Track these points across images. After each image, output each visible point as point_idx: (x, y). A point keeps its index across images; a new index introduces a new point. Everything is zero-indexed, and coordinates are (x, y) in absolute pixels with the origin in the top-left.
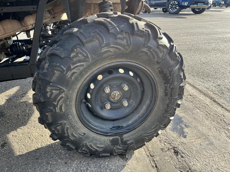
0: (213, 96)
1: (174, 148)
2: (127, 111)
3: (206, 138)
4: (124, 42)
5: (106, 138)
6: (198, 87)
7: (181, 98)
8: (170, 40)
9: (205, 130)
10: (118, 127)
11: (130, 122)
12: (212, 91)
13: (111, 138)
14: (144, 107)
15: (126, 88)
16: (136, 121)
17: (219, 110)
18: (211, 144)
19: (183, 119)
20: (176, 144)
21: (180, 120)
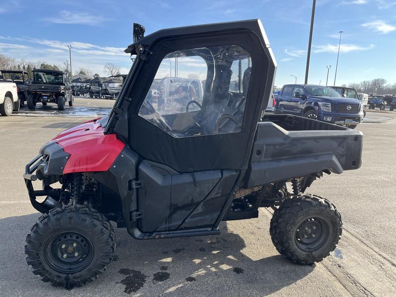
0: (362, 238)
1: (338, 265)
2: (314, 240)
3: (356, 261)
4: (317, 209)
5: (305, 253)
6: (350, 231)
7: (341, 235)
8: (335, 207)
9: (355, 257)
10: (309, 248)
11: (315, 246)
12: (360, 235)
13: (307, 253)
14: (322, 238)
15: (315, 228)
16: (318, 246)
17: (365, 247)
18: (359, 264)
19: (341, 251)
20: (339, 263)
21: (339, 252)
